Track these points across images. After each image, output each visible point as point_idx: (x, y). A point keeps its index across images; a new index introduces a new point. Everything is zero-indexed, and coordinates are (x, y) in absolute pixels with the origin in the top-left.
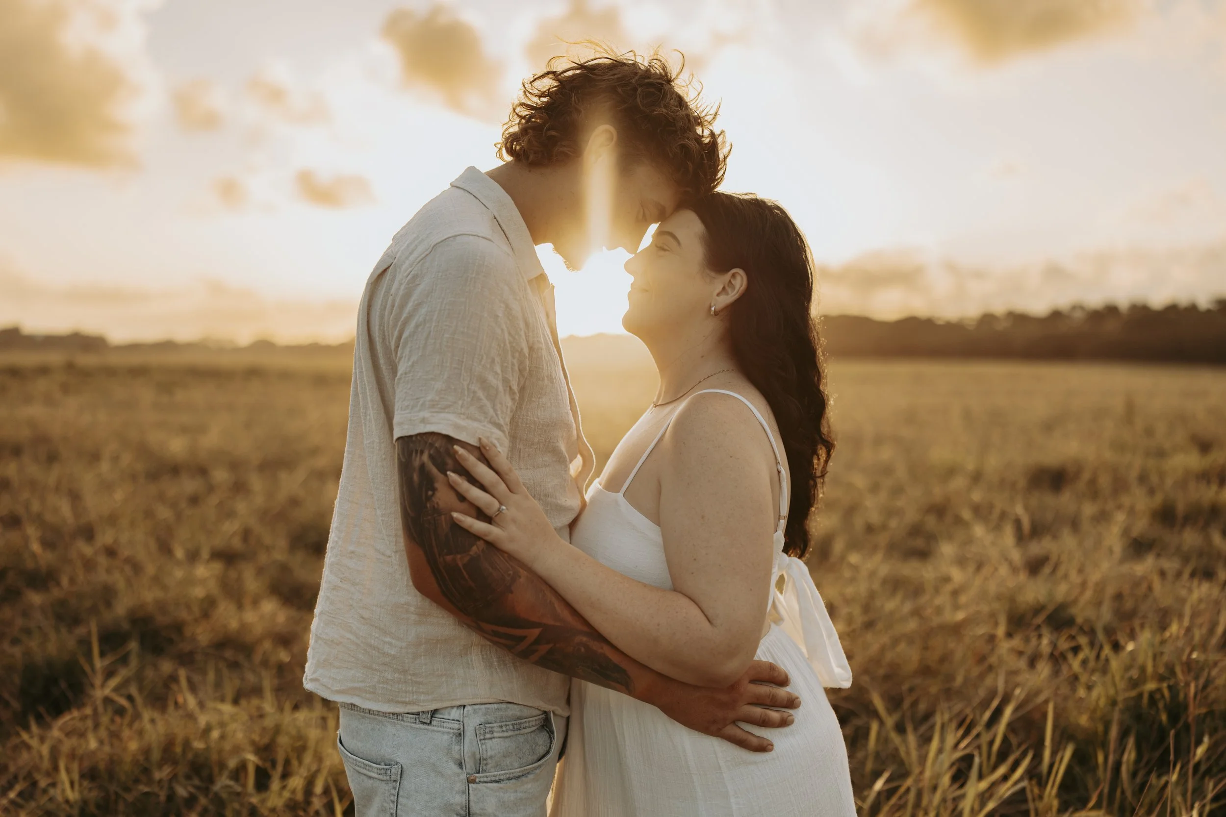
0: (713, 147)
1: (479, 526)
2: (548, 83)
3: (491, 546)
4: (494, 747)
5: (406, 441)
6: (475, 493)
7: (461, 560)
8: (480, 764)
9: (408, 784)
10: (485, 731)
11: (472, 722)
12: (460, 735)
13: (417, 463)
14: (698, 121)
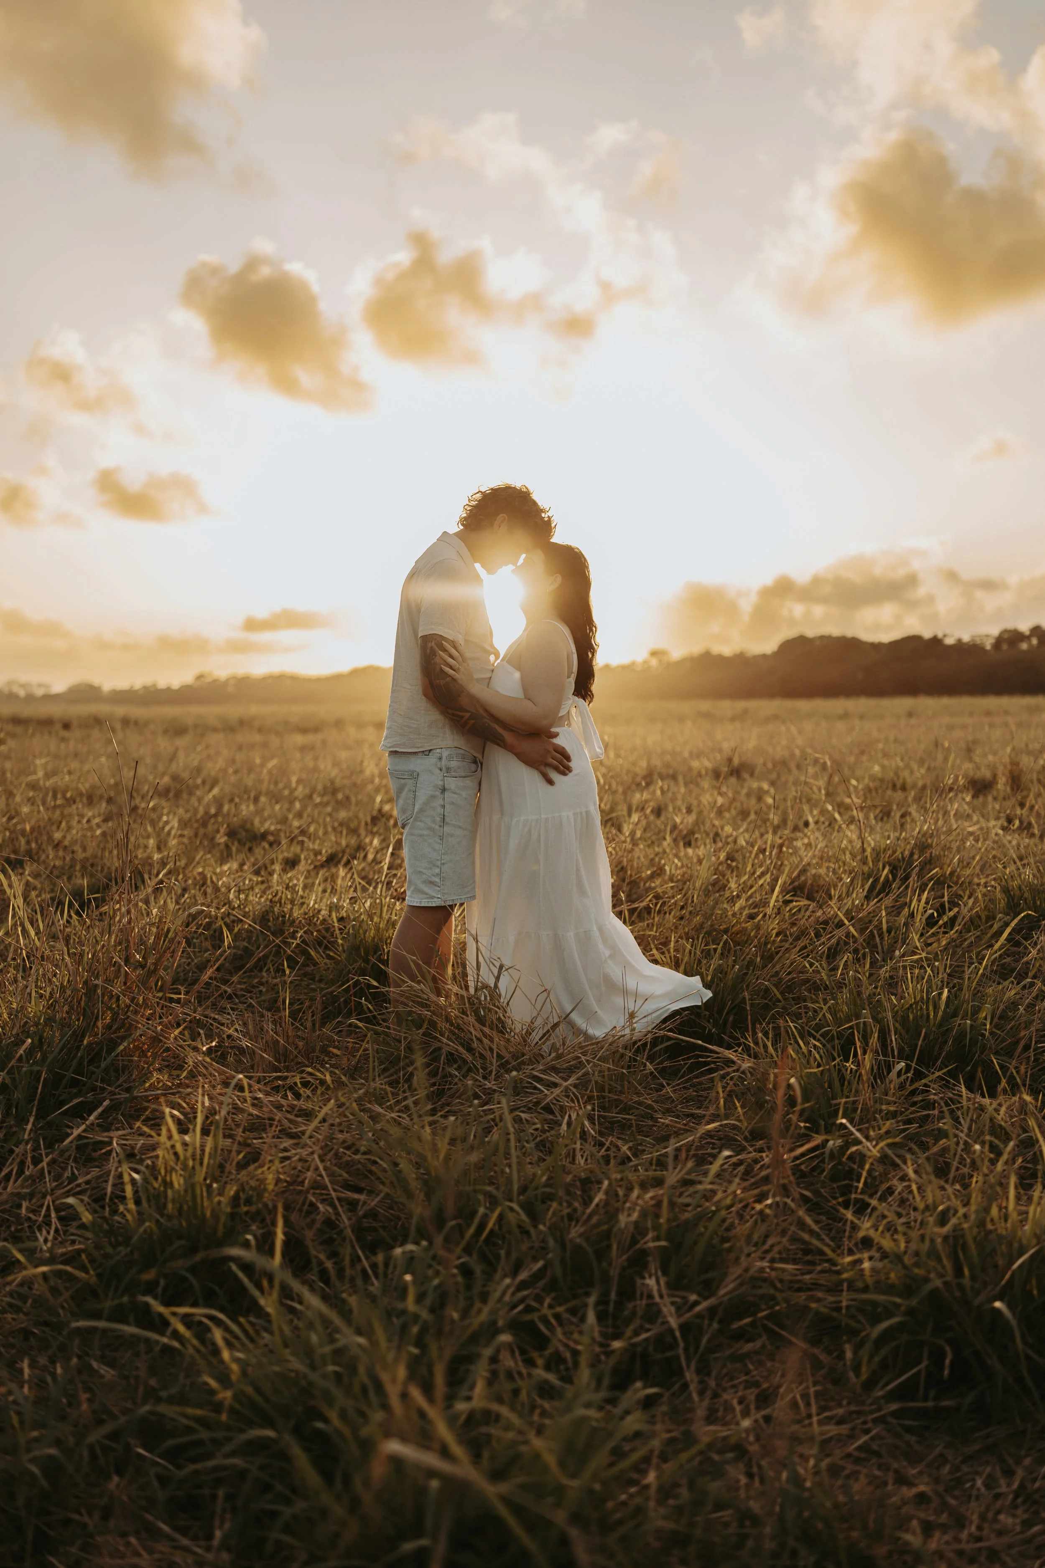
0: (549, 521)
1: (451, 672)
2: (479, 496)
3: (454, 680)
4: (454, 764)
5: (424, 638)
6: (450, 660)
7: (442, 682)
8: (448, 770)
9: (421, 779)
10: (450, 758)
11: (445, 753)
12: (440, 759)
13: (429, 645)
14: (542, 511)
